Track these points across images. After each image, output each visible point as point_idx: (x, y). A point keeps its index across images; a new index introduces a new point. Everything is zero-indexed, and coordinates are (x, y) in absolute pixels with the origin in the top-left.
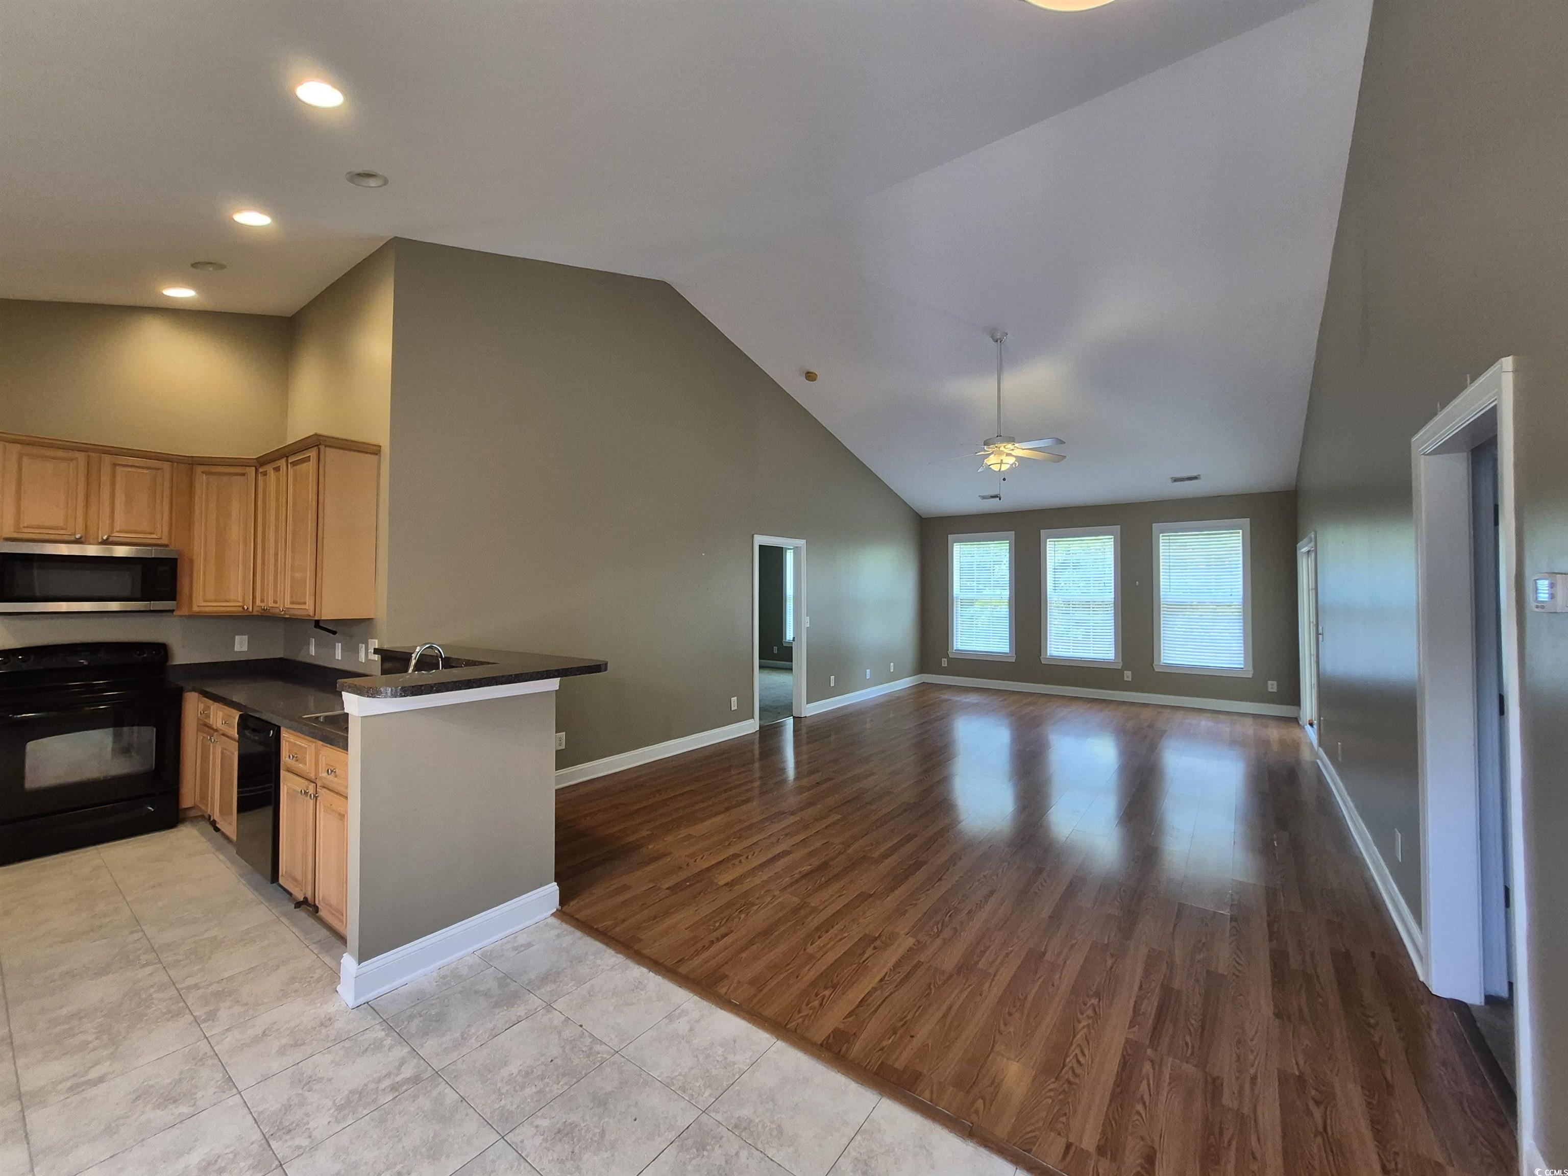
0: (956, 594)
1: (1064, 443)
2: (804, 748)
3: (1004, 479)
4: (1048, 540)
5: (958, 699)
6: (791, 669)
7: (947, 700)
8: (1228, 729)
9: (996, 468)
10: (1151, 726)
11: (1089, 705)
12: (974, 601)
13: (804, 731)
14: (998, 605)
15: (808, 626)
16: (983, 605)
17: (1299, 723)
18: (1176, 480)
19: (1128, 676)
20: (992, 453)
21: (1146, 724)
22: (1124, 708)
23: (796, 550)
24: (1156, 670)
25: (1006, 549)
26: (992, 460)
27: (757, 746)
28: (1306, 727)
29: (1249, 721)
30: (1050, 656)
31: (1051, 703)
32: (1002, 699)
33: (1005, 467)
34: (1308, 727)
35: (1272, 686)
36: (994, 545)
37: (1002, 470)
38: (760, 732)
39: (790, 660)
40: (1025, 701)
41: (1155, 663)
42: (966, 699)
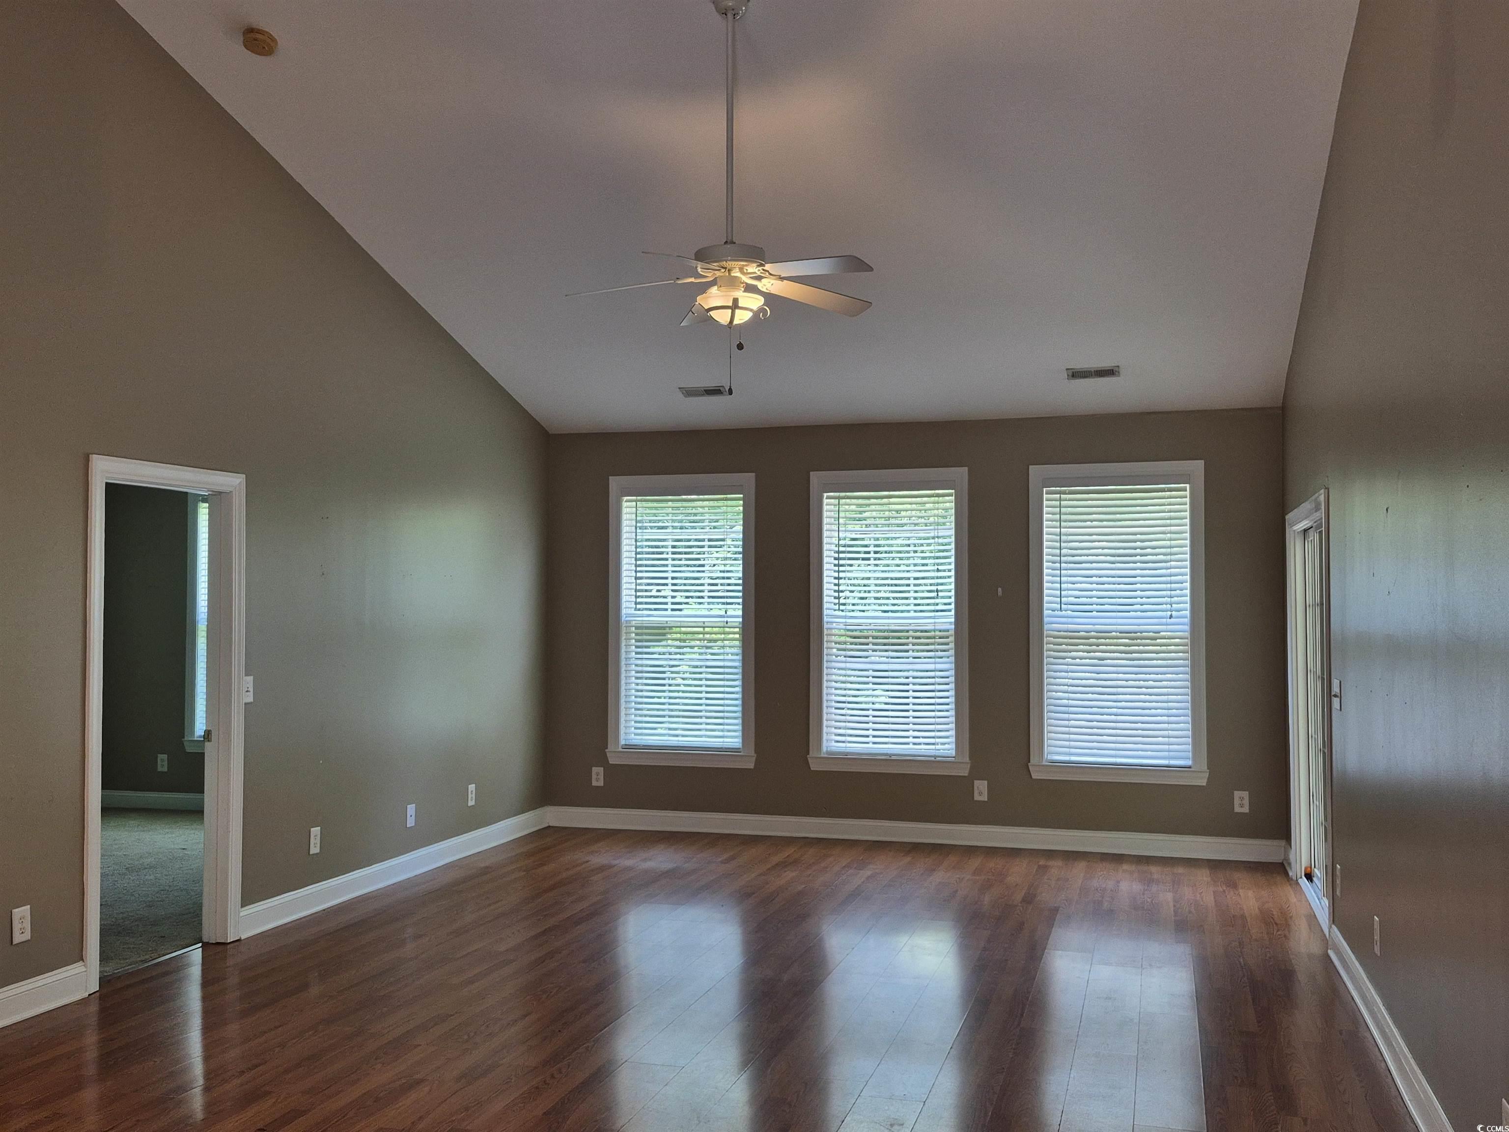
0: (628, 615)
1: (871, 269)
2: (233, 1029)
3: (740, 347)
4: (825, 495)
5: (628, 862)
6: (201, 812)
7: (602, 869)
8: (1169, 896)
9: (722, 317)
10: (1029, 899)
11: (908, 859)
12: (667, 630)
13: (233, 980)
14: (715, 641)
15: (250, 699)
16: (684, 641)
17: (1287, 874)
18: (1076, 374)
19: (981, 790)
20: (713, 283)
21: (1018, 897)
22: (976, 862)
23: (217, 499)
24: (1035, 776)
25: (738, 513)
26: (714, 298)
27: (91, 1039)
28: (1300, 881)
29: (1203, 875)
30: (827, 753)
31: (831, 859)
32: (725, 856)
33: (742, 317)
34: (1304, 882)
35: (1242, 802)
36: (711, 503)
37: (736, 321)
38: (100, 998)
39: (198, 786)
40: (775, 859)
41: (1034, 760)
42: (645, 860)
